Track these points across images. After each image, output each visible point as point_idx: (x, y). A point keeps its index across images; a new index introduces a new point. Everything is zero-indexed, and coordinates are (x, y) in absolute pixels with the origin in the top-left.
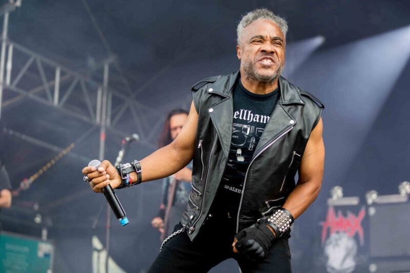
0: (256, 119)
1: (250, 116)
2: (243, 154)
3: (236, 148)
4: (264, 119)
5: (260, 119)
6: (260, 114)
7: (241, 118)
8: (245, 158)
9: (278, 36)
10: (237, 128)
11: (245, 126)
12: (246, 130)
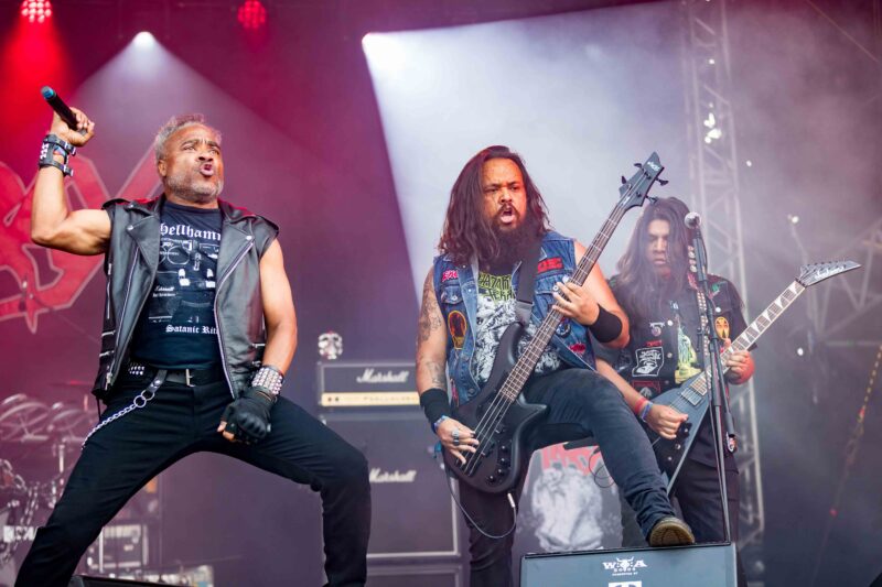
0: (198, 234)
1: (190, 231)
2: (187, 276)
3: (177, 269)
4: (210, 235)
5: (202, 234)
6: (202, 229)
7: (178, 233)
8: (191, 280)
10: (175, 244)
11: (186, 242)
12: (187, 246)
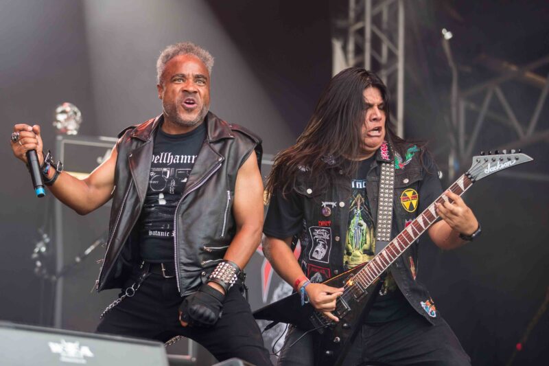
0: (176, 160)
1: (170, 158)
2: (165, 198)
3: (157, 194)
4: (186, 159)
5: (180, 160)
9: (201, 74)
12: (166, 173)
